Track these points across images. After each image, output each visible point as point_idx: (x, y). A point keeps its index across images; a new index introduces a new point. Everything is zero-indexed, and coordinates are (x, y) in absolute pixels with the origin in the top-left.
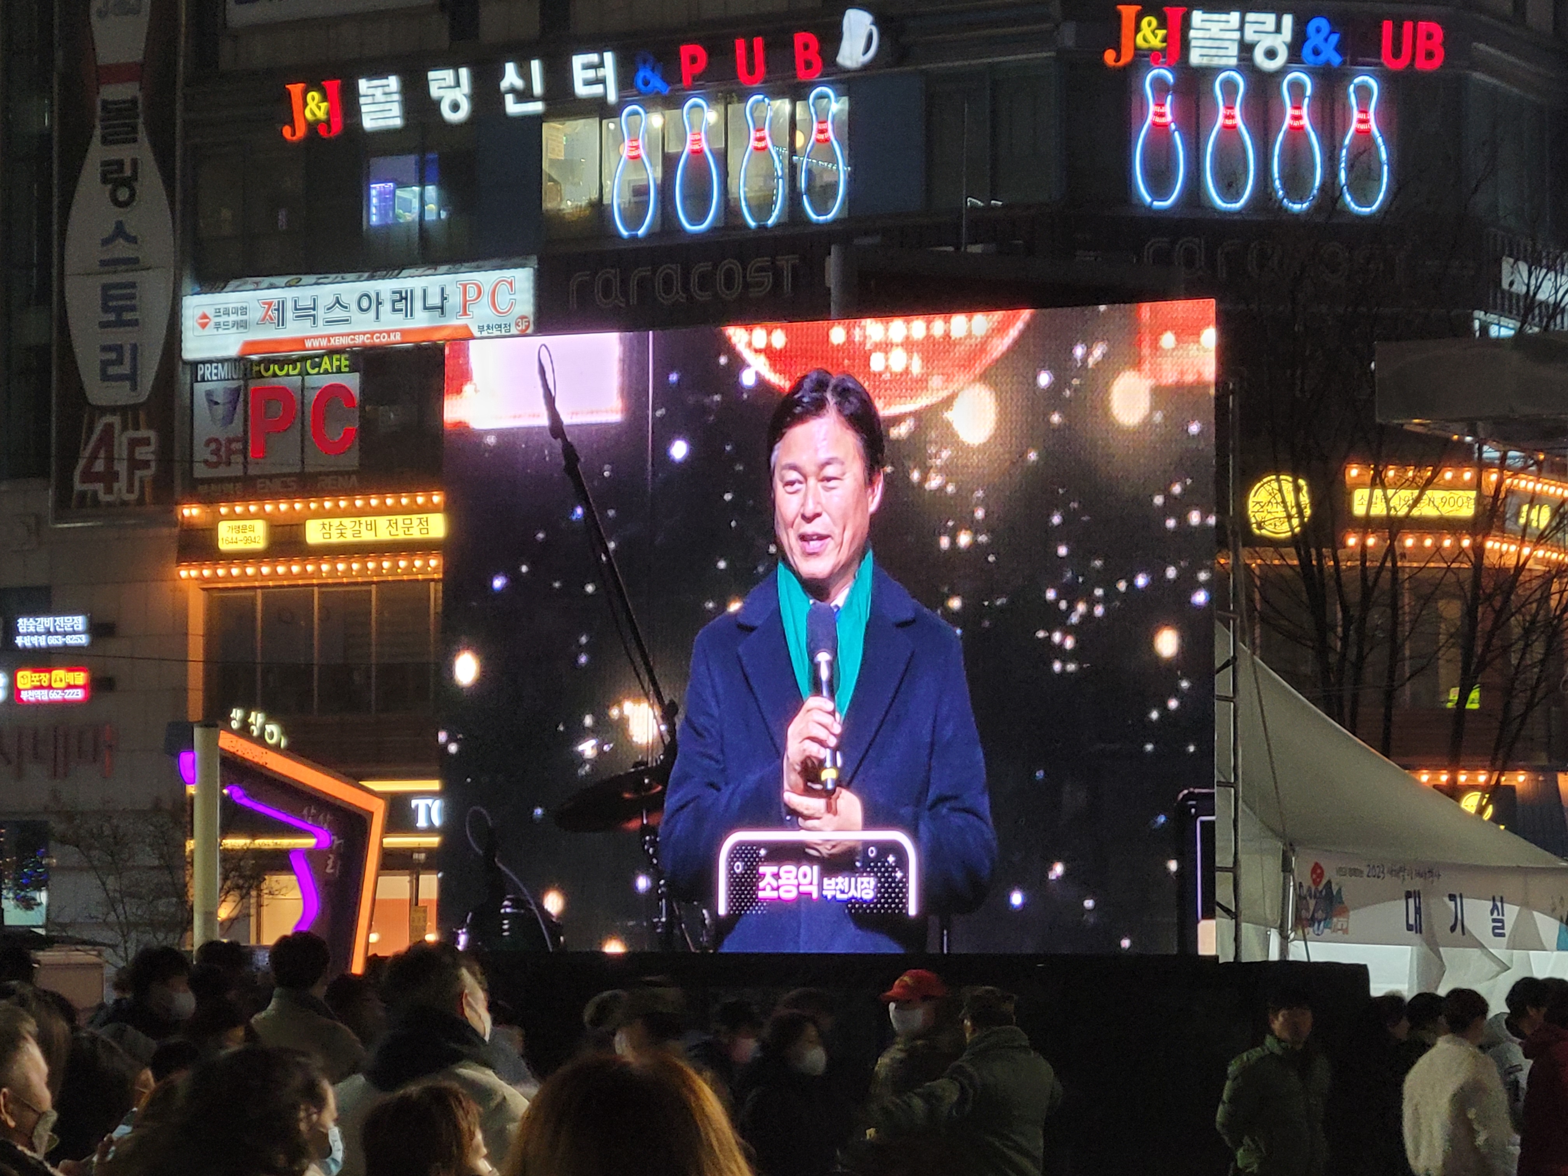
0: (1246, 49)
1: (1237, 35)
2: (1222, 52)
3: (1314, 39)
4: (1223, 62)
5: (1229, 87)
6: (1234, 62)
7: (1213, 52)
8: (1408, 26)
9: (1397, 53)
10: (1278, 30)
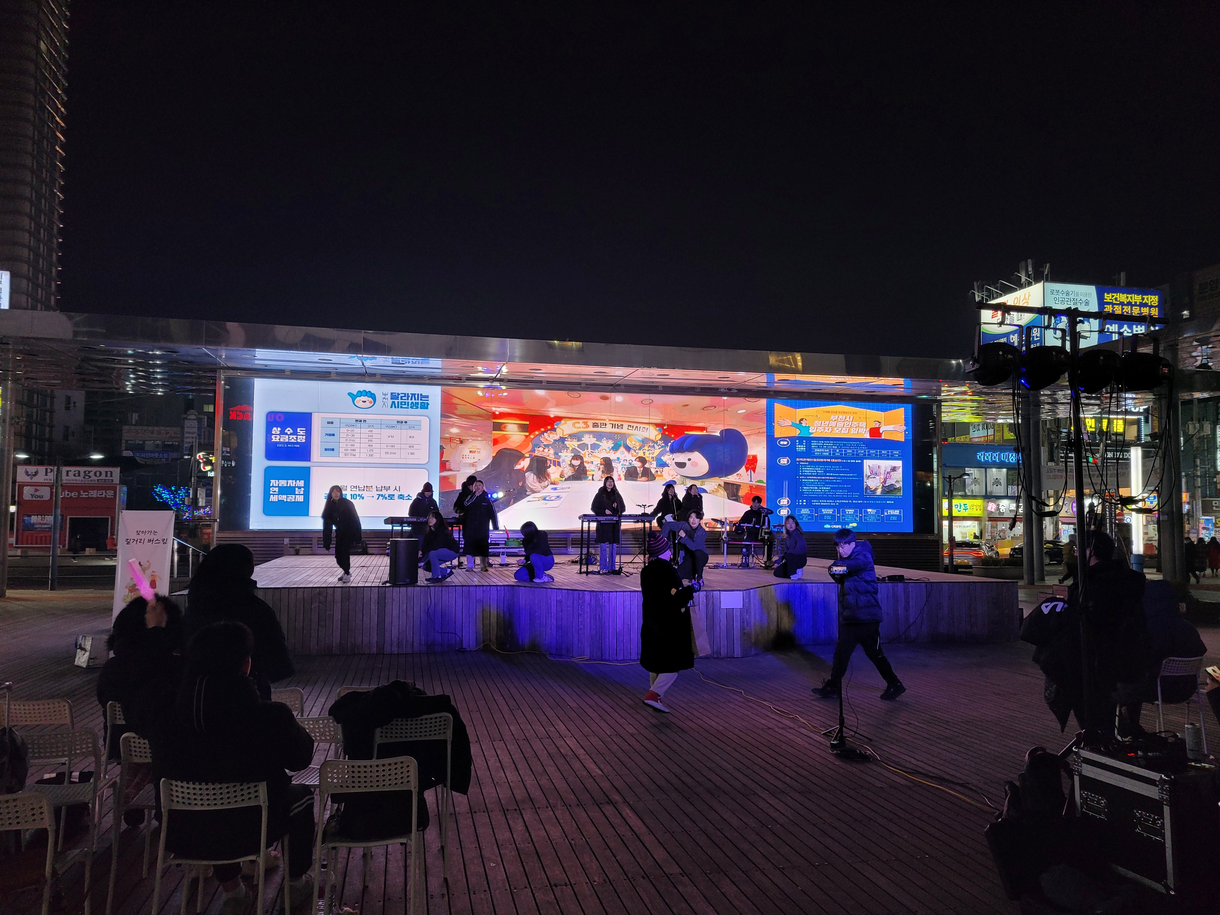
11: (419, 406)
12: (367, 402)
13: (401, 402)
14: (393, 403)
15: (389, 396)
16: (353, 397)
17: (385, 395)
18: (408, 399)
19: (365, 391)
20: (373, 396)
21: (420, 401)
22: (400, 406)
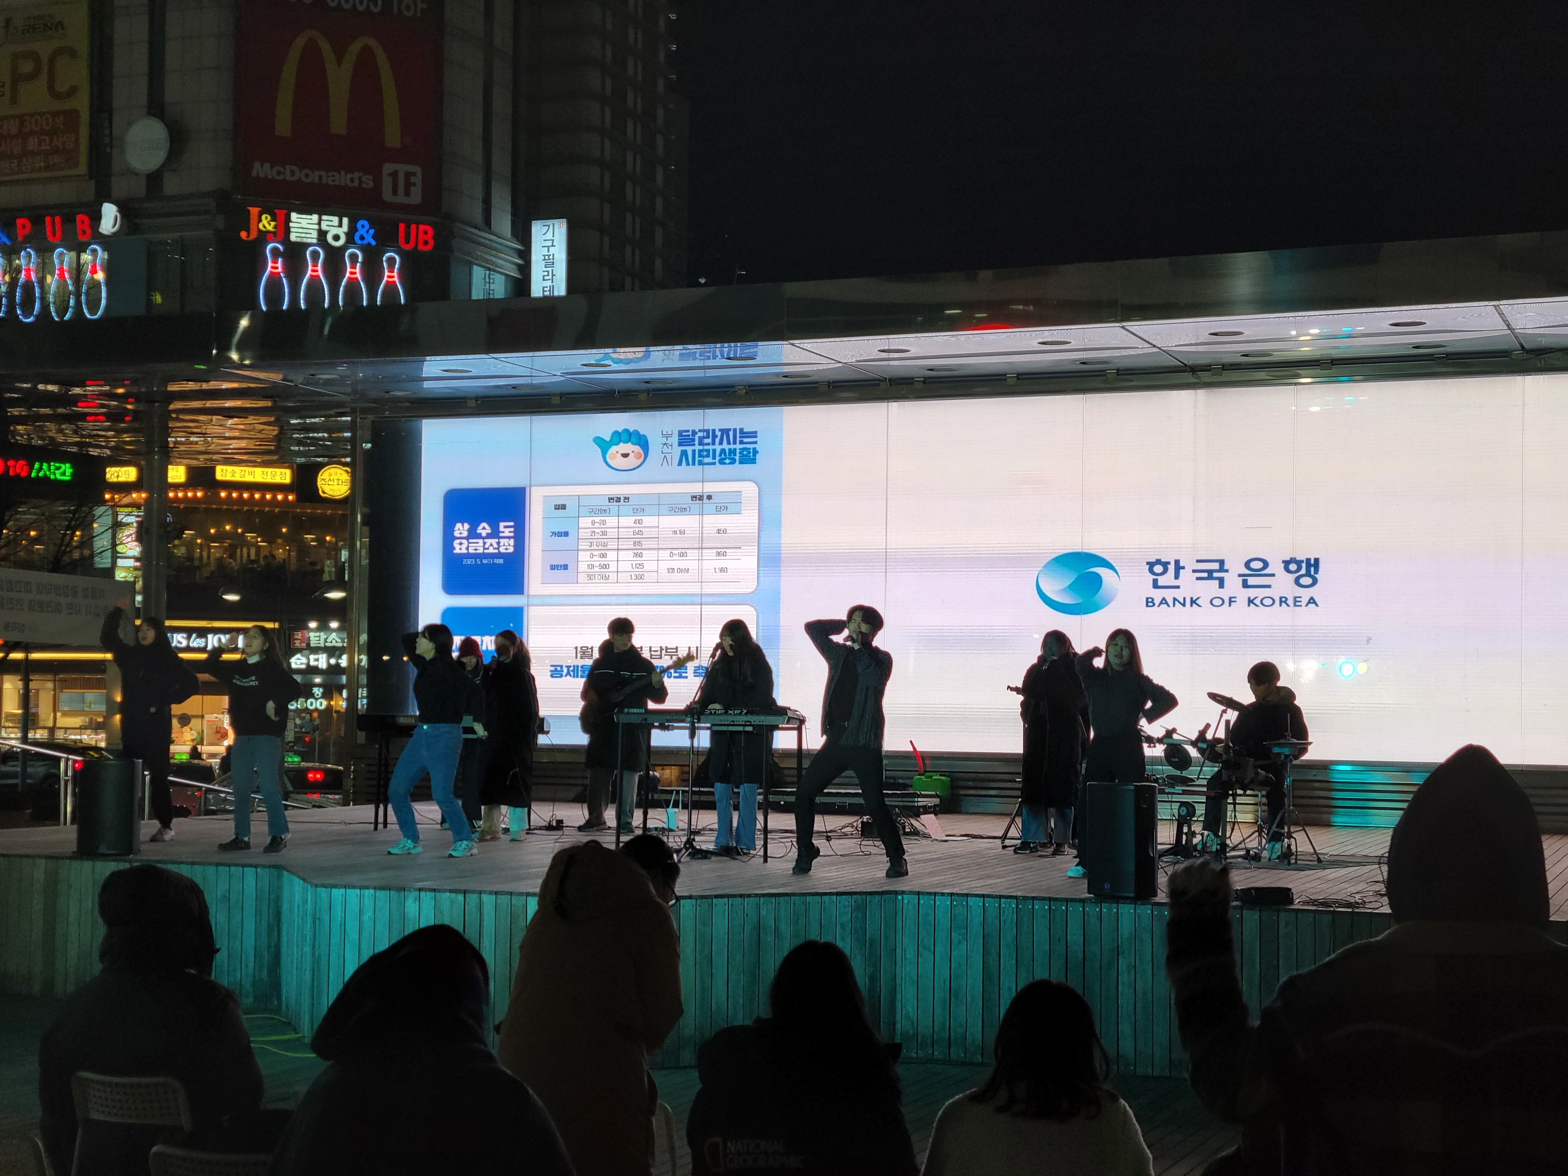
0: (322, 234)
1: (316, 227)
2: (308, 236)
3: (361, 231)
4: (309, 241)
5: (315, 255)
6: (315, 241)
7: (303, 235)
8: (413, 227)
9: (407, 242)
10: (340, 225)
11: (737, 458)
12: (631, 455)
13: (700, 451)
14: (684, 453)
15: (675, 439)
16: (604, 445)
17: (667, 436)
18: (714, 444)
19: (626, 431)
20: (642, 442)
21: (738, 446)
22: (700, 459)
